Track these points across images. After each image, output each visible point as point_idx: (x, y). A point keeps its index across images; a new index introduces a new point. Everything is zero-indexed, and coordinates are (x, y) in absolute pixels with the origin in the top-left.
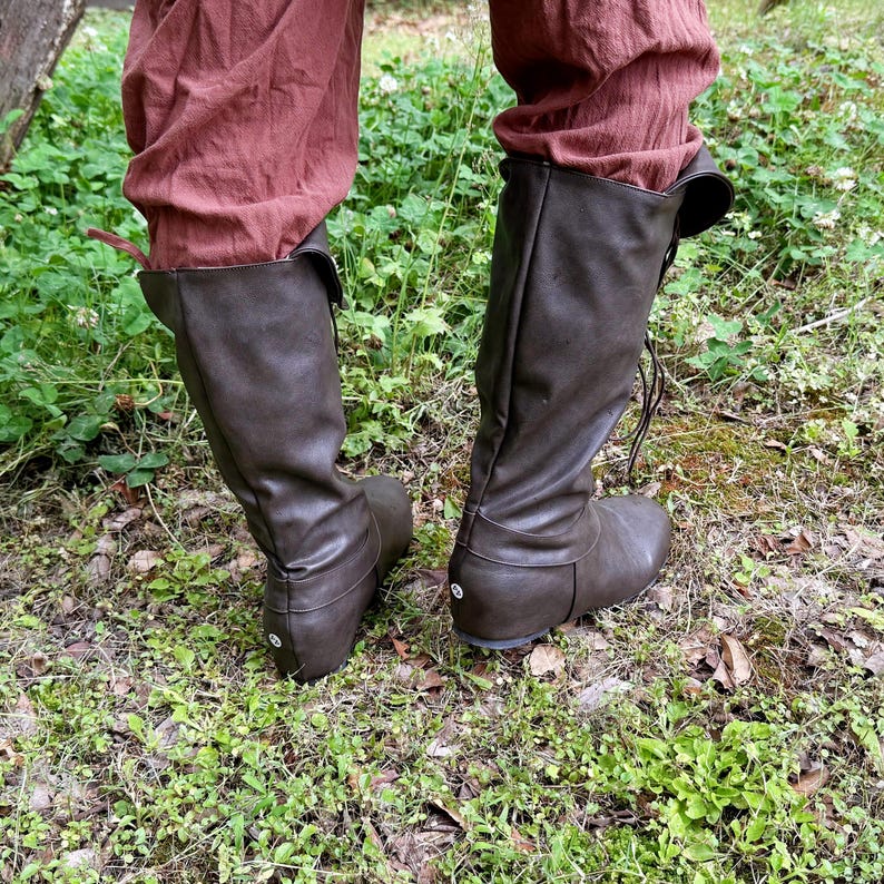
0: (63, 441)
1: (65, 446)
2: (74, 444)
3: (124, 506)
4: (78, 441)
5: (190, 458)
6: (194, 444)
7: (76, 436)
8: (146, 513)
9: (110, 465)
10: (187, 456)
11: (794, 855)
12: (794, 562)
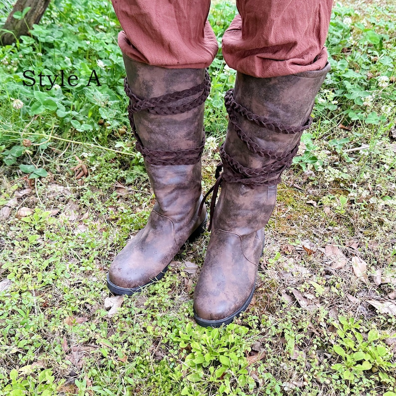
0: (7, 156)
1: (7, 158)
2: (11, 158)
3: (26, 187)
4: (14, 156)
5: (59, 170)
6: (62, 164)
7: (13, 154)
8: (33, 191)
9: (24, 169)
10: (58, 169)
11: (232, 388)
12: (297, 257)
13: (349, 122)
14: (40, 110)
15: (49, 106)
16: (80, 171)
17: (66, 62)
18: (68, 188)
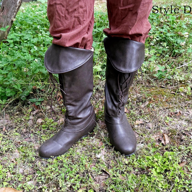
1: (22, 97)
2: (24, 97)
3: (35, 109)
4: (25, 96)
5: (48, 99)
6: (49, 96)
7: (24, 95)
8: (40, 111)
9: (32, 101)
11: (180, 179)
12: (178, 117)
13: (174, 55)
14: (37, 71)
15: (40, 69)
16: (59, 98)
17: (35, 48)
18: (56, 106)
